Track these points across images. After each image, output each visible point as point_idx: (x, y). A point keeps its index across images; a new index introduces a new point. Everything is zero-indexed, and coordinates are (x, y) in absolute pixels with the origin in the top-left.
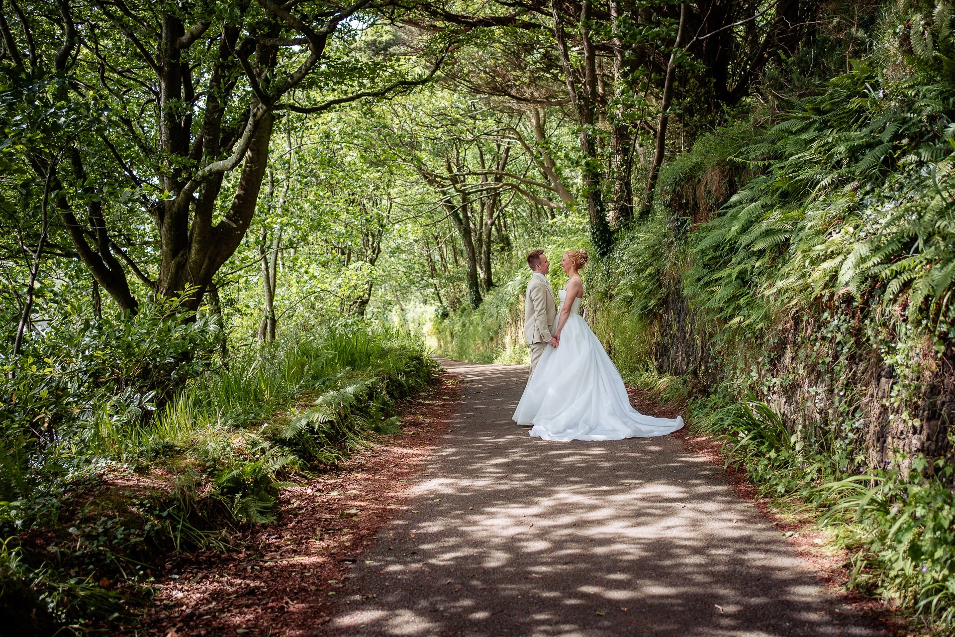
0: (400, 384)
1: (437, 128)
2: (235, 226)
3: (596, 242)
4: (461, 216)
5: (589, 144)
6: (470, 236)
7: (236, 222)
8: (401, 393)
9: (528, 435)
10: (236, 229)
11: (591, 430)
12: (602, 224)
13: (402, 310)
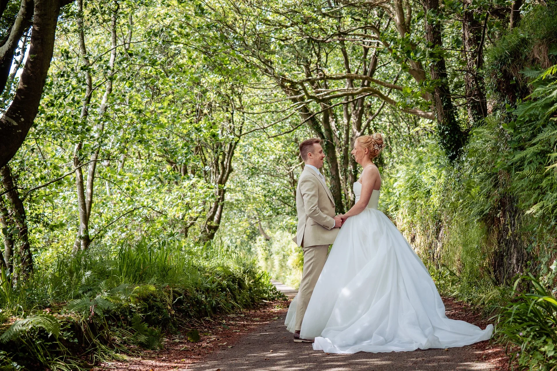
0: (199, 302)
1: (287, 27)
2: (15, 124)
3: (444, 144)
4: (323, 130)
5: (435, 32)
6: (334, 152)
7: (17, 119)
8: (199, 312)
9: (312, 348)
10: (16, 128)
11: (386, 342)
12: (450, 123)
13: (267, 240)
